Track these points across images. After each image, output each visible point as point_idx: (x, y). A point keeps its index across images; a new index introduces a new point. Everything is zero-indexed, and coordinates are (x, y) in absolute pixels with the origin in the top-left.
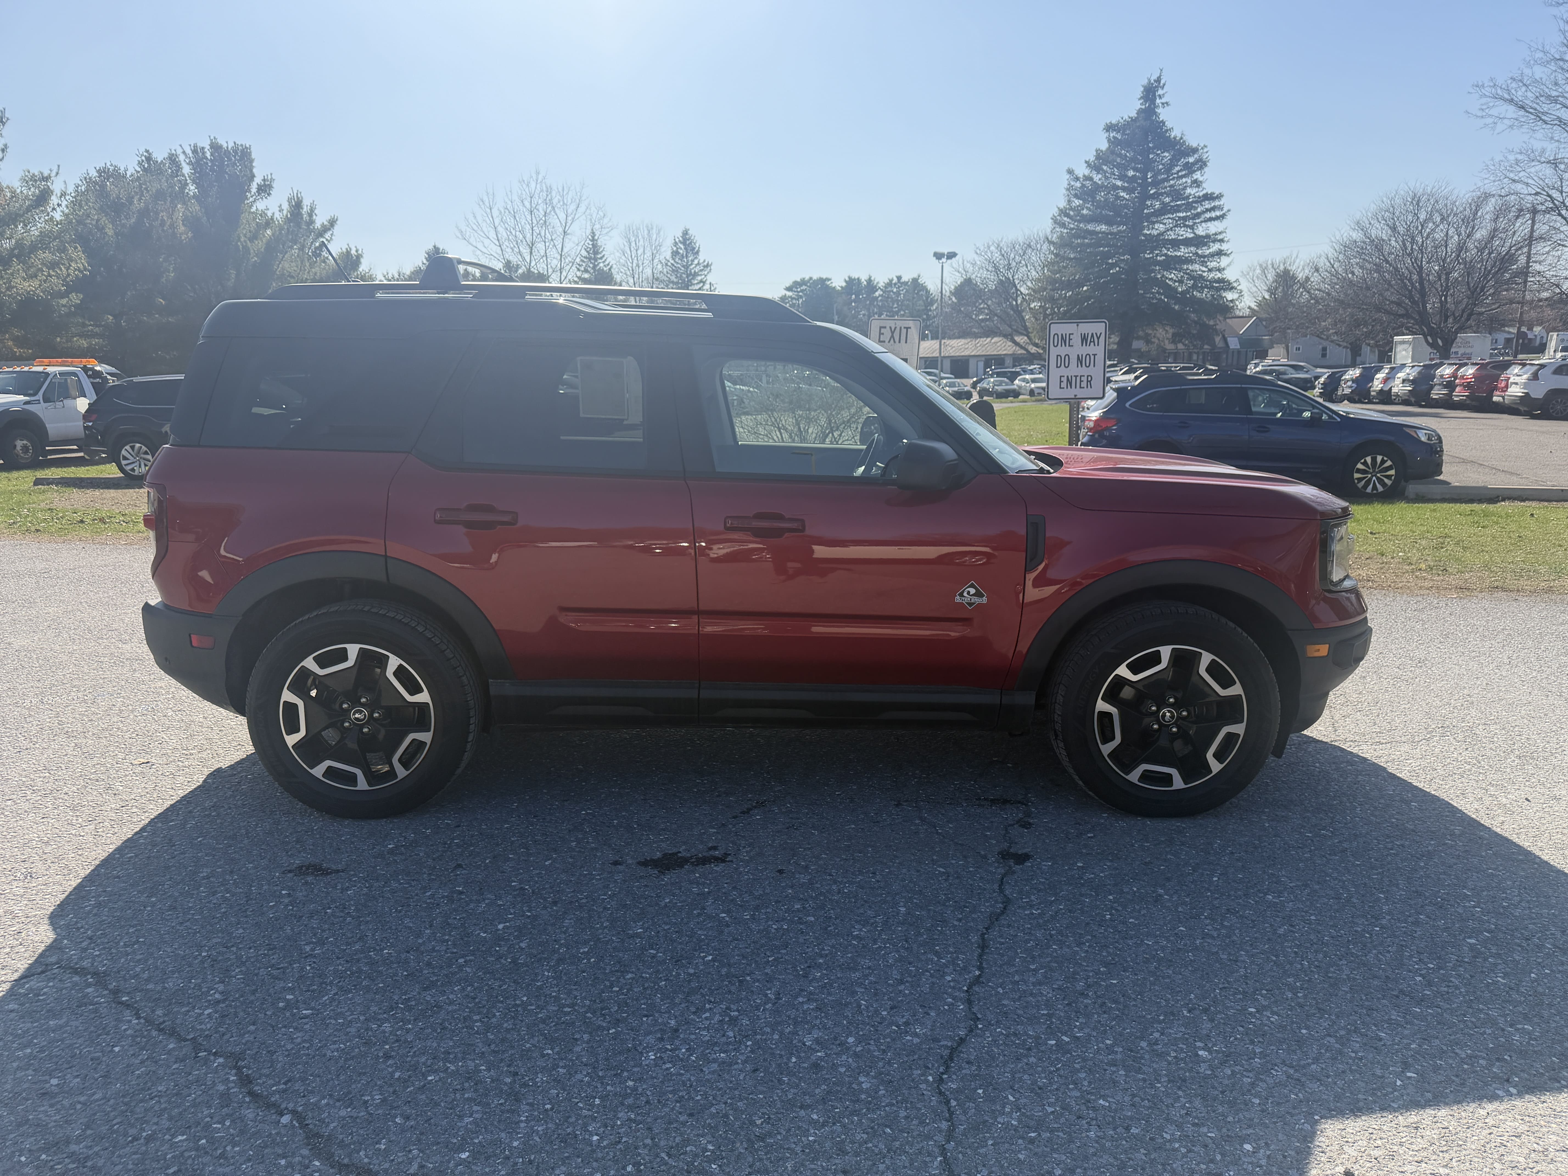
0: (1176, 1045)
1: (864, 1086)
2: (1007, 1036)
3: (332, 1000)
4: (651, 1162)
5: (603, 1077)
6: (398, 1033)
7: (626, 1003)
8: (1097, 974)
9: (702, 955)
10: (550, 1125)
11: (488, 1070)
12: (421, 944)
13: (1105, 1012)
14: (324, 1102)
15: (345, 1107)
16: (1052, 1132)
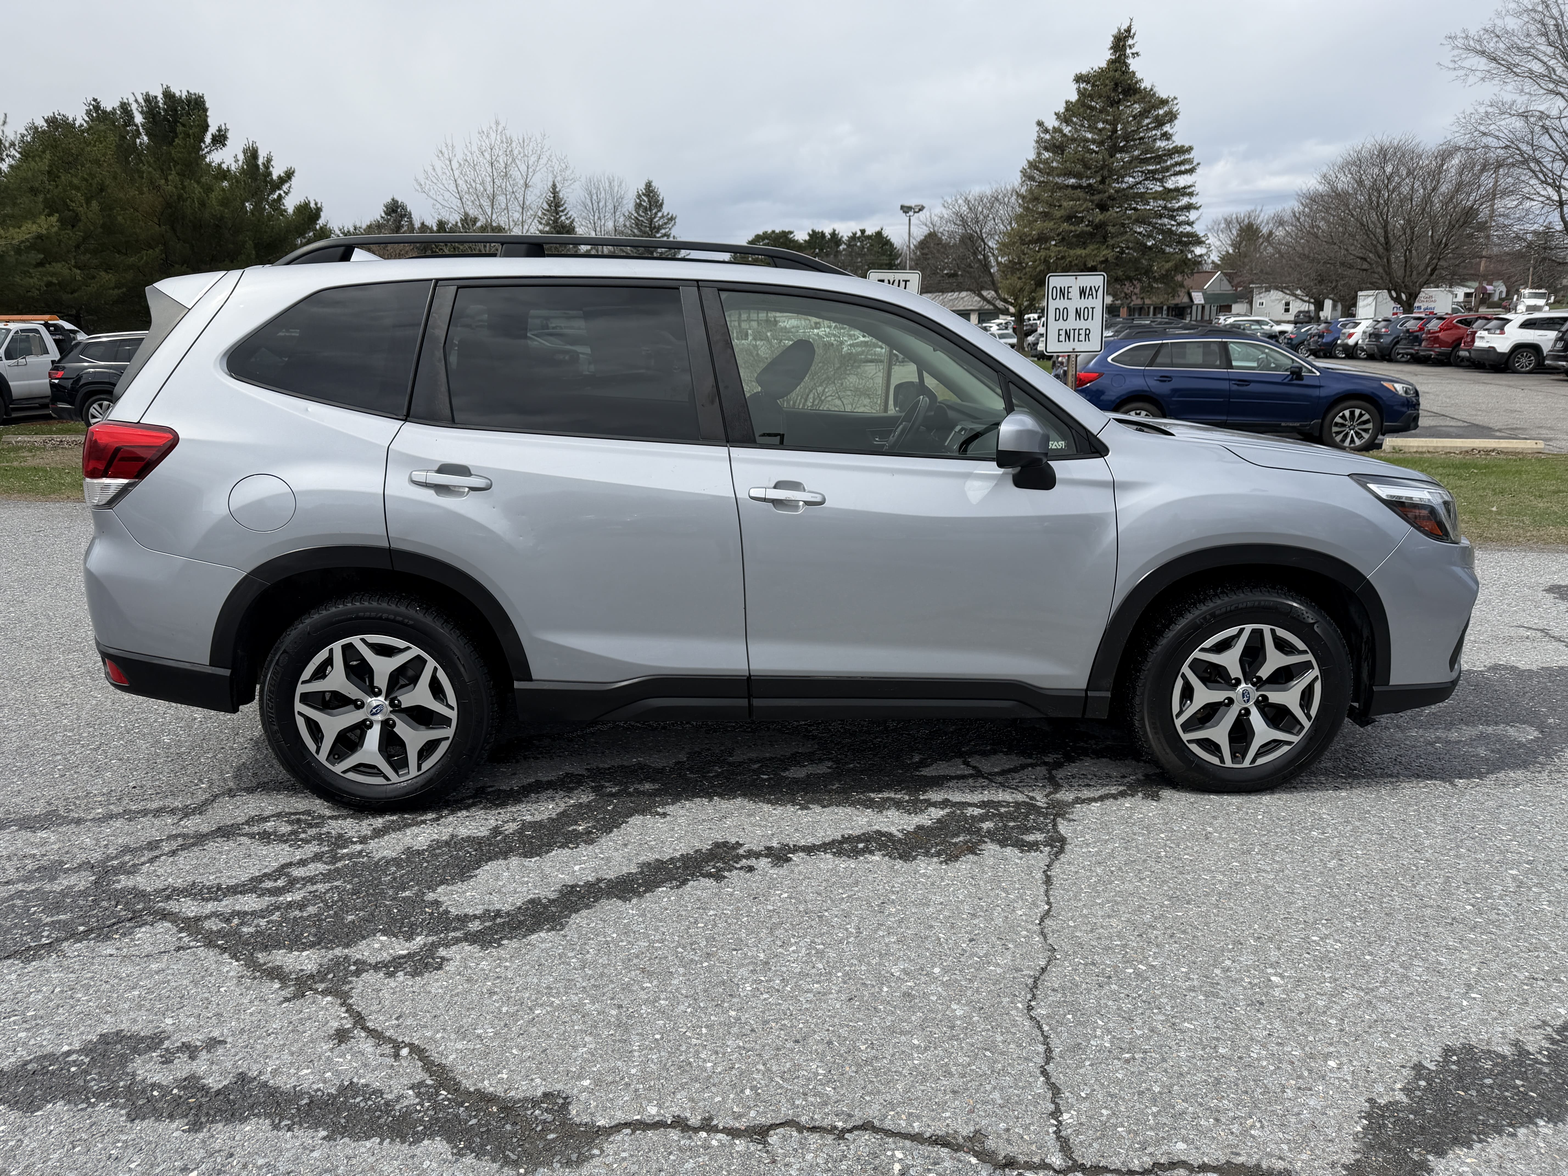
0: (1249, 971)
1: (959, 1013)
2: (1086, 965)
3: (425, 941)
4: (766, 1086)
5: (705, 1008)
6: (497, 970)
7: (714, 938)
8: (1161, 907)
9: (778, 892)
10: (663, 1054)
11: (593, 1003)
12: (501, 887)
13: (1176, 942)
14: (439, 1036)
15: (460, 1040)
16: (1145, 1052)
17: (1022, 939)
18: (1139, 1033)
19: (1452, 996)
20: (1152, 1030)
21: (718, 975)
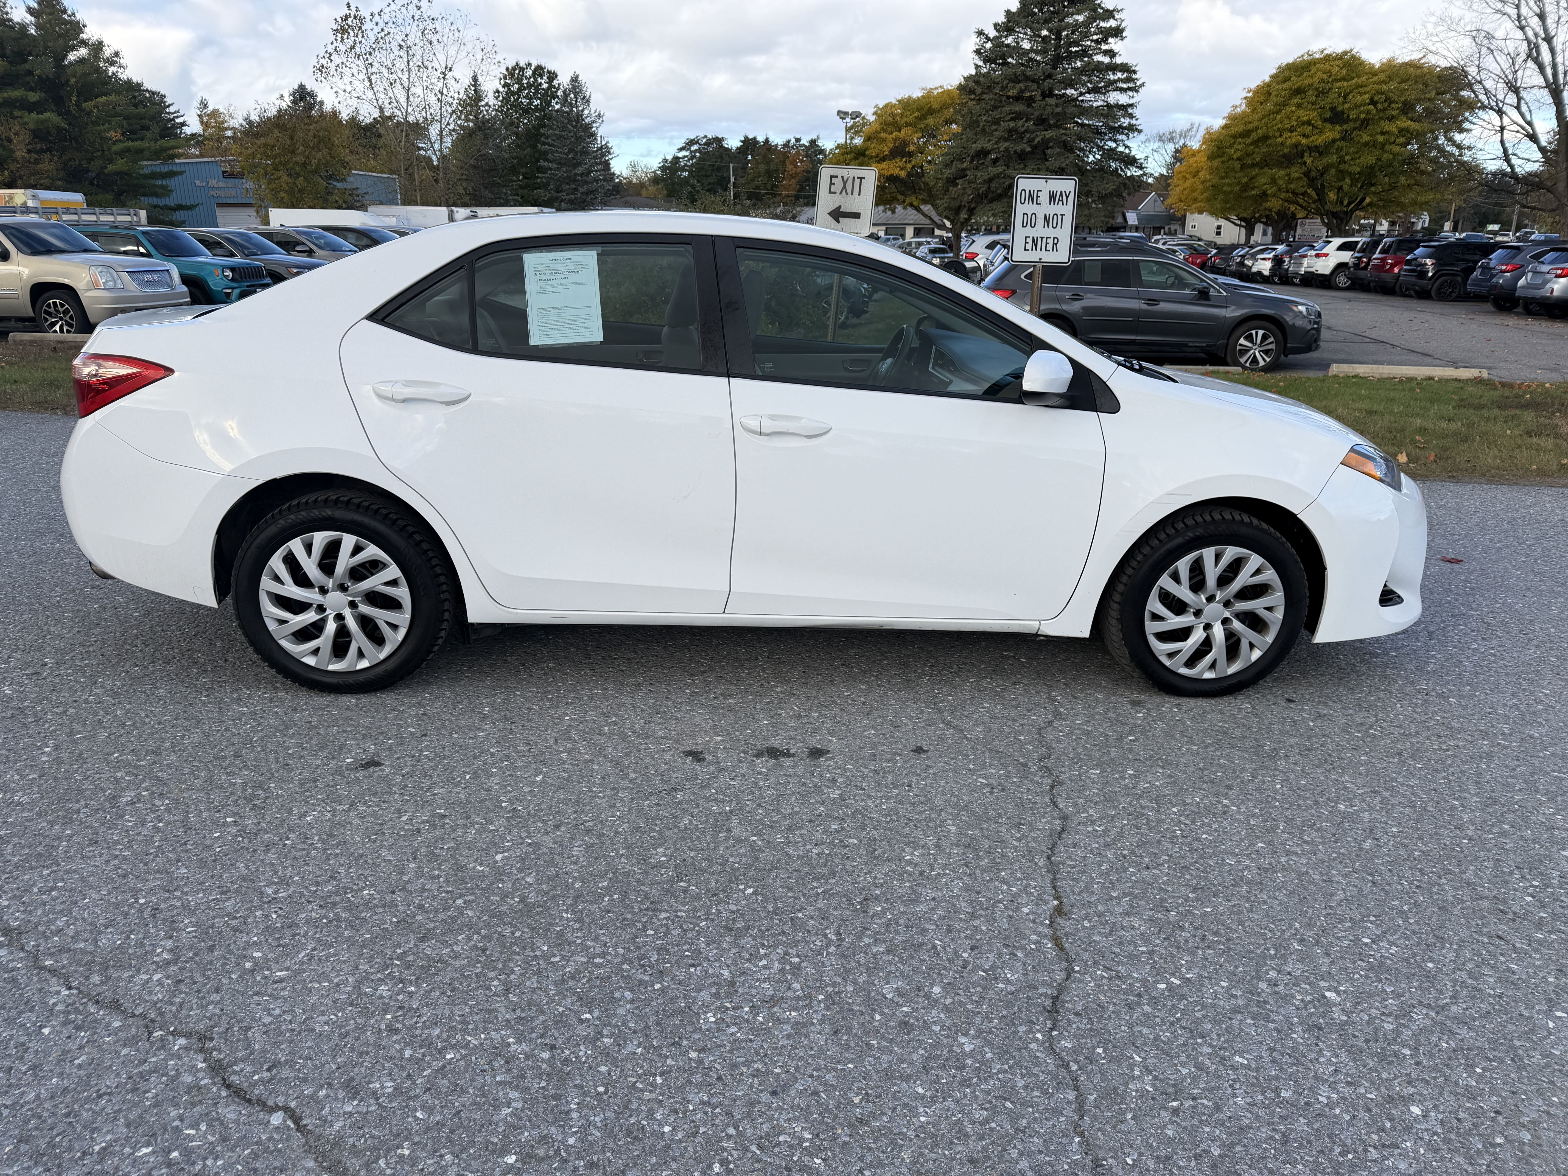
0: (1299, 984)
1: (968, 1048)
2: (1110, 979)
3: (311, 957)
4: (740, 1158)
5: (660, 1047)
6: (400, 997)
7: (667, 951)
8: (1187, 901)
9: (741, 887)
10: (608, 1114)
11: (519, 1042)
12: (407, 882)
14: (322, 1093)
15: (350, 1099)
16: (1194, 1099)
17: (1033, 946)
18: (1185, 1071)
19: (1536, 1016)
20: (1199, 1067)
21: (673, 1000)
